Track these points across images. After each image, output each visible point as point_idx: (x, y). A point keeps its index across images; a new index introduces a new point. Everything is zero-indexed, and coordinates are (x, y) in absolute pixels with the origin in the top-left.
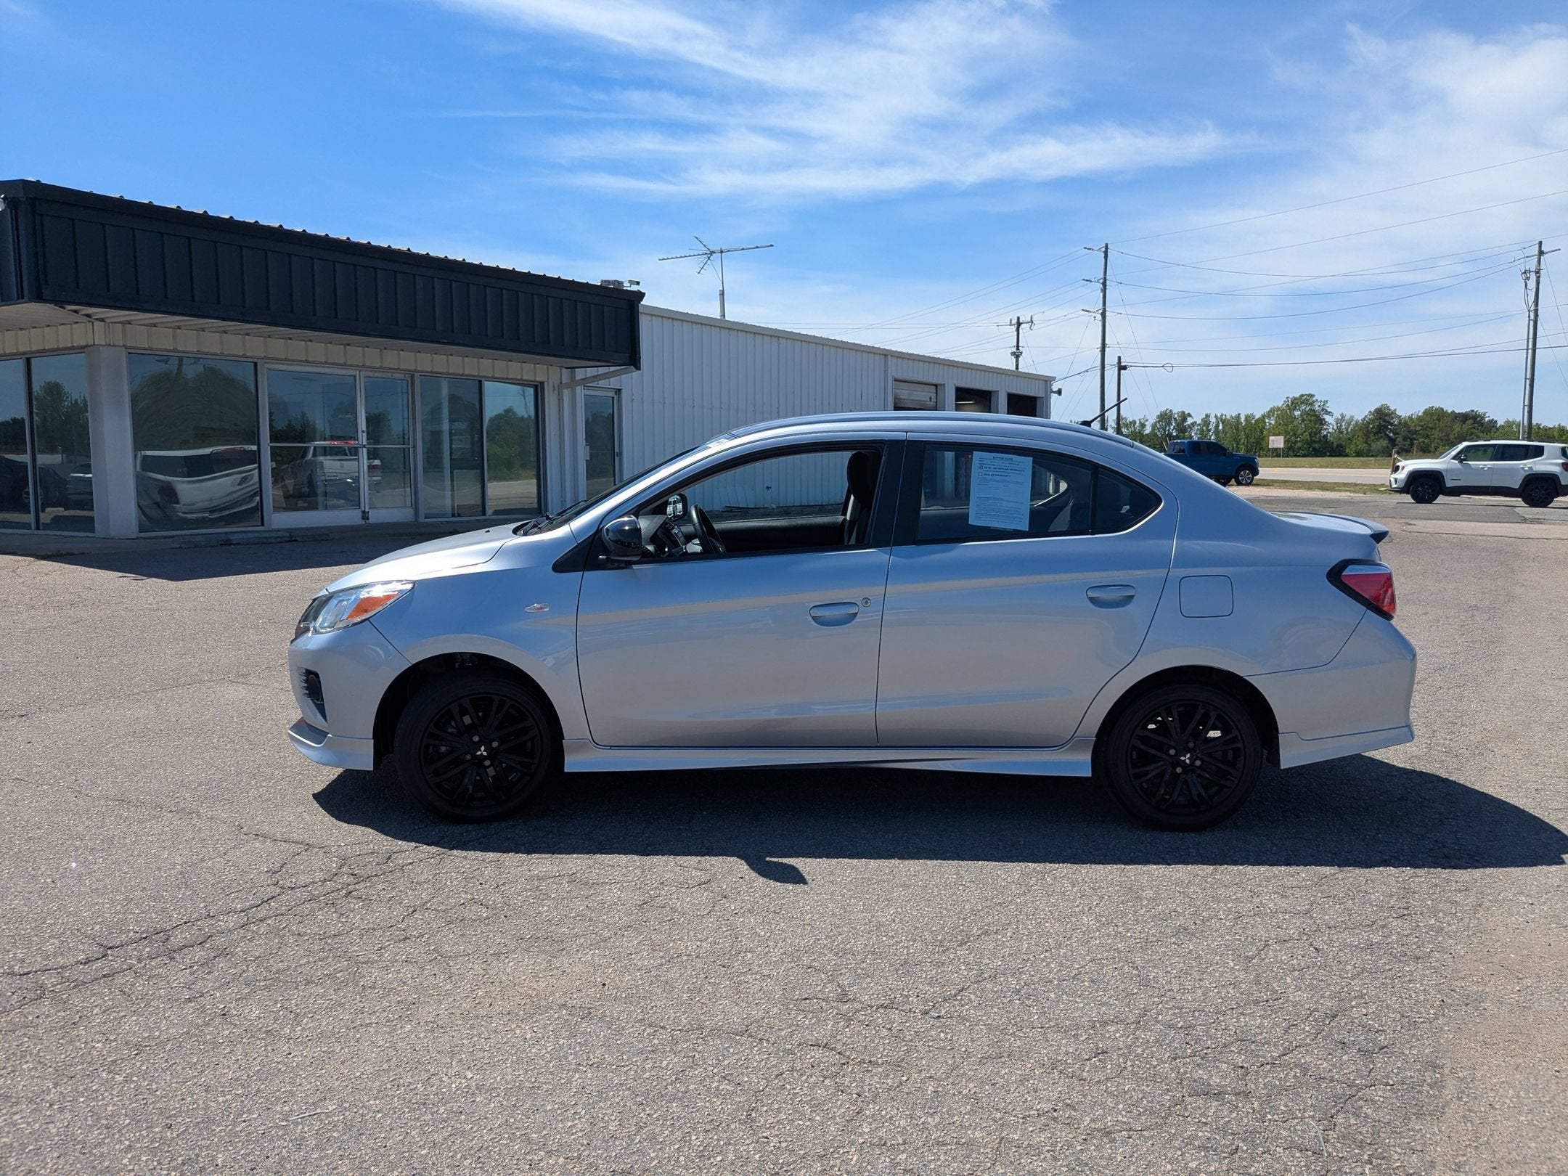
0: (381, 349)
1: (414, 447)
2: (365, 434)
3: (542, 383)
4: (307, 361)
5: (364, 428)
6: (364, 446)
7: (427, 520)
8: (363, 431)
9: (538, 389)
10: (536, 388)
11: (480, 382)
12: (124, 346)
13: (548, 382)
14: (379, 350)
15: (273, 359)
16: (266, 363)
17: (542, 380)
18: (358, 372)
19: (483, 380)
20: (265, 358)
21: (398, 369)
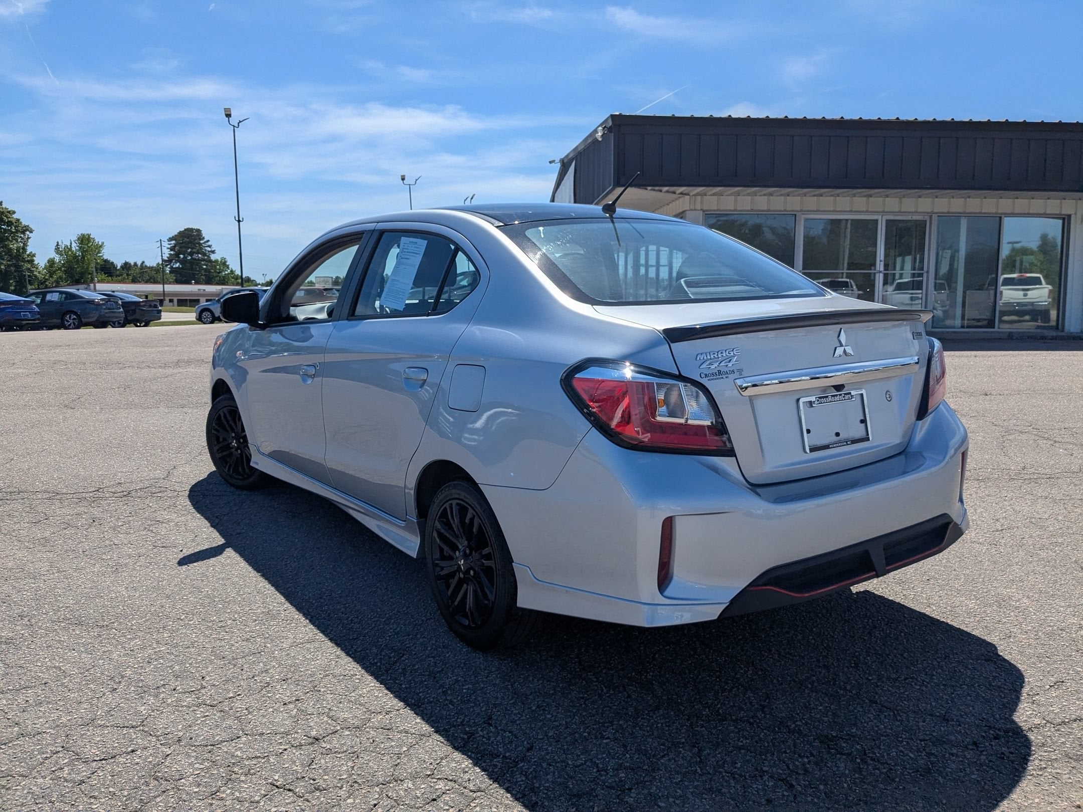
0: (900, 198)
1: (928, 272)
2: (882, 263)
3: (1069, 216)
4: (834, 211)
5: (882, 258)
6: (880, 272)
7: (933, 330)
8: (881, 261)
9: (1066, 220)
10: (1064, 219)
11: (1000, 218)
12: (701, 209)
13: (1075, 214)
14: (898, 199)
15: (808, 211)
16: (803, 214)
17: (1069, 213)
18: (880, 217)
19: (1003, 216)
20: (801, 211)
21: (916, 212)
